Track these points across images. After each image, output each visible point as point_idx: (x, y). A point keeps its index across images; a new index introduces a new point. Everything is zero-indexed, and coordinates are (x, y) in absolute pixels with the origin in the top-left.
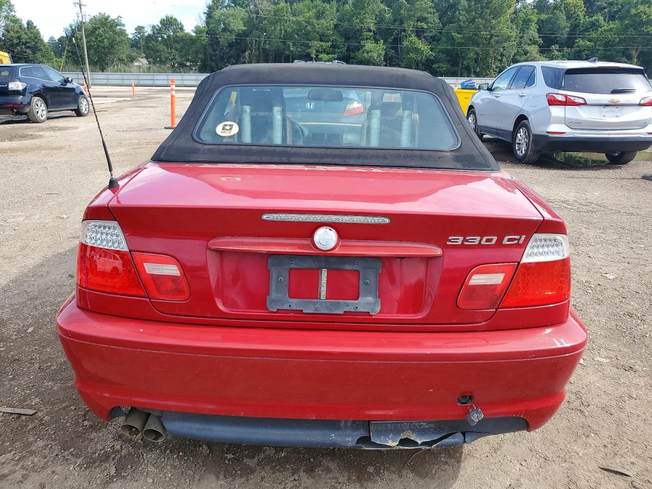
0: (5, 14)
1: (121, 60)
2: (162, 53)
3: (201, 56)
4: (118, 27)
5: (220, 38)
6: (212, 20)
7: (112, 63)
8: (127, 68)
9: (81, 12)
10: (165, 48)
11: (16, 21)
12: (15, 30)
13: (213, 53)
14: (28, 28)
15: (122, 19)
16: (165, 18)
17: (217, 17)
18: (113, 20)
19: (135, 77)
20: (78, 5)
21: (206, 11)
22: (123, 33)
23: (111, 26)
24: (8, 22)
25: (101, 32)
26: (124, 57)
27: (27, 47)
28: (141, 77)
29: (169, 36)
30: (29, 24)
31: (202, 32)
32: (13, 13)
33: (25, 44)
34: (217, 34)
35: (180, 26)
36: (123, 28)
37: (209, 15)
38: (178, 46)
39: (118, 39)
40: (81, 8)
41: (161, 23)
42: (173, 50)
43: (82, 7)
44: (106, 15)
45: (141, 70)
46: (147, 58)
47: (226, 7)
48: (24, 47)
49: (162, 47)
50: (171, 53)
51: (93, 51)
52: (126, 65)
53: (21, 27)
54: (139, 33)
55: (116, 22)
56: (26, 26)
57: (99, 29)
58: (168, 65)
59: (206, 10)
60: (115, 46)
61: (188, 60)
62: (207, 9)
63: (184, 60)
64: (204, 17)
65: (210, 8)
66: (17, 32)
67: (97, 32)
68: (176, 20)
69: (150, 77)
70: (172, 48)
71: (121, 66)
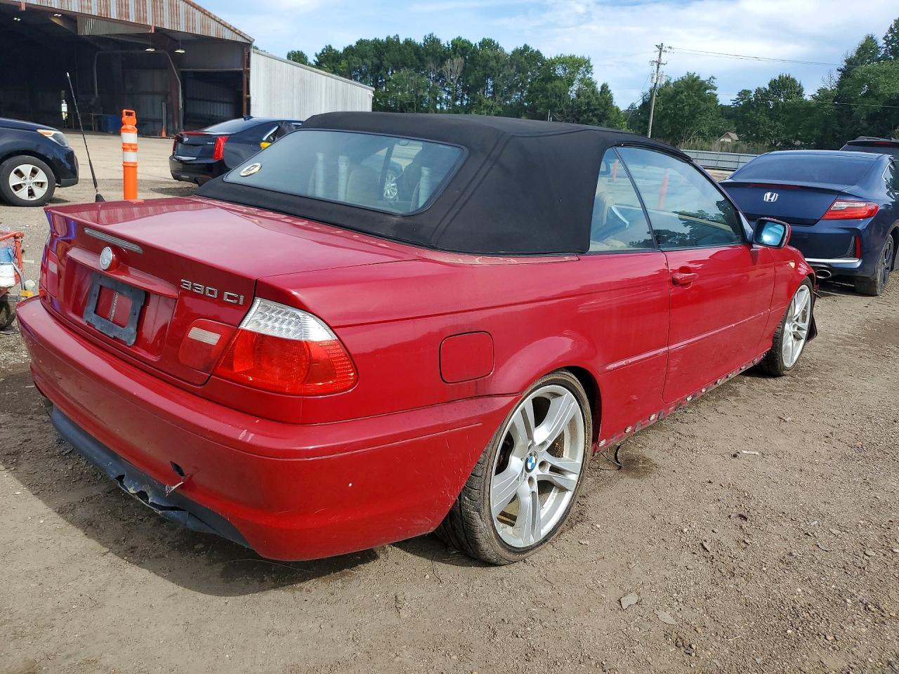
0: (581, 76)
1: (701, 134)
2: (761, 126)
3: (816, 132)
4: (708, 91)
5: (856, 107)
6: (848, 80)
7: (688, 137)
8: (706, 145)
9: (657, 72)
10: (767, 119)
11: (590, 84)
12: (587, 95)
13: (838, 128)
14: (601, 92)
15: (714, 81)
16: (777, 79)
17: (858, 76)
18: (703, 83)
19: (714, 157)
20: (655, 65)
21: (843, 67)
22: (713, 98)
23: (699, 90)
24: (581, 86)
25: (684, 97)
26: (705, 129)
27: (593, 116)
28: (721, 158)
29: (776, 104)
30: (604, 87)
31: (827, 98)
32: (589, 75)
33: (592, 111)
34: (852, 101)
35: (798, 89)
36: (713, 91)
37: (846, 73)
38: (787, 117)
39: (703, 106)
40: (658, 67)
41: (769, 85)
42: (777, 123)
43: (660, 66)
44: (695, 76)
45: (724, 149)
46: (738, 132)
47: (879, 60)
48: (591, 114)
49: (763, 118)
50: (774, 127)
51: (667, 121)
52: (706, 140)
53: (593, 92)
54: (742, 100)
55: (705, 85)
56: (599, 90)
57: (682, 93)
58: (767, 144)
59: (843, 65)
60: (698, 115)
61: (797, 138)
62: (845, 64)
63: (792, 138)
64: (837, 76)
65: (850, 62)
66: (589, 97)
67: (678, 97)
68: (793, 80)
69: (734, 158)
70: (778, 120)
71: (699, 141)
